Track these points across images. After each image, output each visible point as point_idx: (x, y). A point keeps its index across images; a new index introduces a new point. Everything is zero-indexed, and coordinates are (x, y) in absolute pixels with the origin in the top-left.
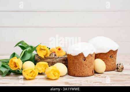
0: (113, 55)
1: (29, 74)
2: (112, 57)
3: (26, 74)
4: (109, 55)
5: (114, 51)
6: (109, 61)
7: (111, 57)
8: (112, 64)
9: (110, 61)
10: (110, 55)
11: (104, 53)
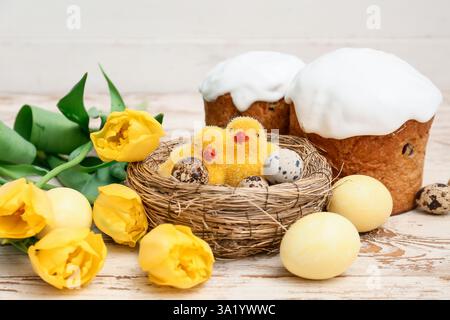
0: (414, 140)
1: (60, 270)
2: (412, 152)
3: (46, 272)
4: (397, 144)
5: (420, 123)
6: (395, 170)
7: (408, 151)
8: (409, 180)
9: (403, 169)
10: (402, 144)
11: (377, 138)
